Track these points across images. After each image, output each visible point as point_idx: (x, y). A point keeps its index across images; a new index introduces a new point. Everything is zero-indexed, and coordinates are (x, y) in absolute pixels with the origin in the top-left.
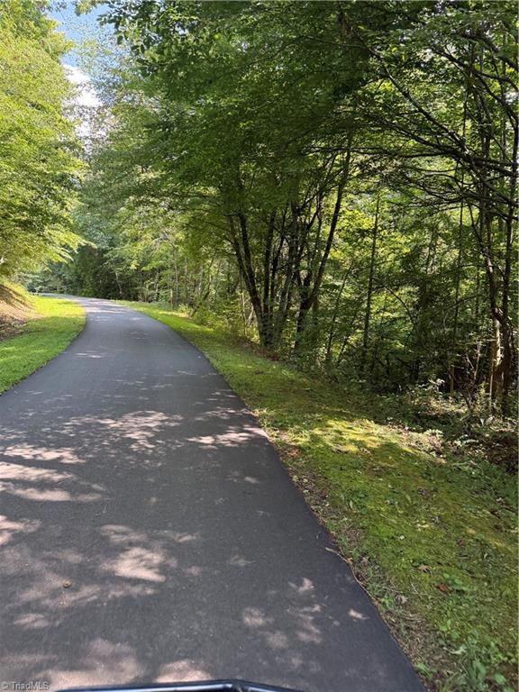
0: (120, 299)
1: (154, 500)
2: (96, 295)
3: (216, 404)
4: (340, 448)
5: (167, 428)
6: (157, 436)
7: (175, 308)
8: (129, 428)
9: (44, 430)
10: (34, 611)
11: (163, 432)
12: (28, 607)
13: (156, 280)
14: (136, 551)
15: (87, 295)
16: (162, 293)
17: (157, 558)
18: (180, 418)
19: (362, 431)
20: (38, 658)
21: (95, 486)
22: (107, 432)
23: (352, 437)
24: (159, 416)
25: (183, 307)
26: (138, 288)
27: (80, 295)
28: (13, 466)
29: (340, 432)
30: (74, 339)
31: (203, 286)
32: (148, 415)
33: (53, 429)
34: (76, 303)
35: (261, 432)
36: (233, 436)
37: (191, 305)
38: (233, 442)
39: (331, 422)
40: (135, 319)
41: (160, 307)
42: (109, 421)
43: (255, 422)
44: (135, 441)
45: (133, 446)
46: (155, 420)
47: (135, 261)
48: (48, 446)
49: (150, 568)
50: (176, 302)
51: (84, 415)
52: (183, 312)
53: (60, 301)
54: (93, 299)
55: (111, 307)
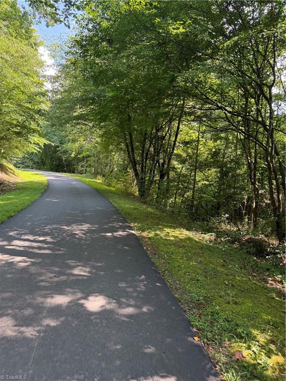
0: (65, 172)
1: (86, 253)
2: (52, 170)
3: (114, 221)
4: (167, 238)
5: (91, 230)
6: (87, 233)
7: (95, 177)
8: (74, 230)
9: (36, 230)
10: (45, 282)
11: (89, 231)
12: (42, 281)
13: (85, 162)
14: (80, 268)
15: (46, 170)
16: (88, 169)
17: (88, 270)
18: (97, 226)
19: (178, 232)
20: (48, 292)
21: (62, 249)
22: (65, 231)
23: (173, 234)
24: (87, 226)
25: (99, 177)
26: (75, 167)
27: (43, 170)
28: (26, 242)
29: (168, 233)
30: (43, 193)
31: (110, 166)
32: (83, 225)
33: (40, 229)
34: (42, 174)
35: (133, 232)
36: (121, 233)
37: (104, 176)
38: (120, 235)
39: (165, 229)
40: (74, 183)
41: (87, 177)
42: (65, 227)
43: (131, 228)
44: (77, 234)
45: (77, 236)
46: (86, 227)
47: (74, 153)
48: (40, 235)
49: (85, 272)
50: (95, 174)
51: (54, 224)
52: (99, 179)
53: (33, 173)
54: (50, 172)
55: (61, 176)
